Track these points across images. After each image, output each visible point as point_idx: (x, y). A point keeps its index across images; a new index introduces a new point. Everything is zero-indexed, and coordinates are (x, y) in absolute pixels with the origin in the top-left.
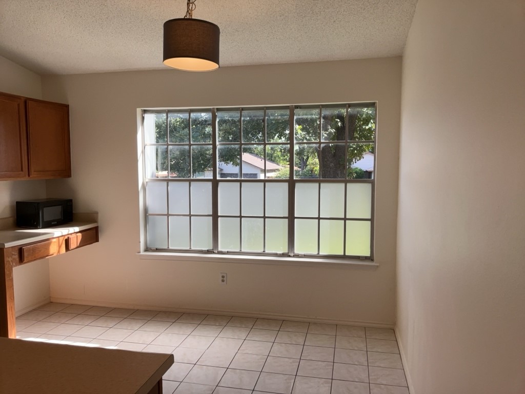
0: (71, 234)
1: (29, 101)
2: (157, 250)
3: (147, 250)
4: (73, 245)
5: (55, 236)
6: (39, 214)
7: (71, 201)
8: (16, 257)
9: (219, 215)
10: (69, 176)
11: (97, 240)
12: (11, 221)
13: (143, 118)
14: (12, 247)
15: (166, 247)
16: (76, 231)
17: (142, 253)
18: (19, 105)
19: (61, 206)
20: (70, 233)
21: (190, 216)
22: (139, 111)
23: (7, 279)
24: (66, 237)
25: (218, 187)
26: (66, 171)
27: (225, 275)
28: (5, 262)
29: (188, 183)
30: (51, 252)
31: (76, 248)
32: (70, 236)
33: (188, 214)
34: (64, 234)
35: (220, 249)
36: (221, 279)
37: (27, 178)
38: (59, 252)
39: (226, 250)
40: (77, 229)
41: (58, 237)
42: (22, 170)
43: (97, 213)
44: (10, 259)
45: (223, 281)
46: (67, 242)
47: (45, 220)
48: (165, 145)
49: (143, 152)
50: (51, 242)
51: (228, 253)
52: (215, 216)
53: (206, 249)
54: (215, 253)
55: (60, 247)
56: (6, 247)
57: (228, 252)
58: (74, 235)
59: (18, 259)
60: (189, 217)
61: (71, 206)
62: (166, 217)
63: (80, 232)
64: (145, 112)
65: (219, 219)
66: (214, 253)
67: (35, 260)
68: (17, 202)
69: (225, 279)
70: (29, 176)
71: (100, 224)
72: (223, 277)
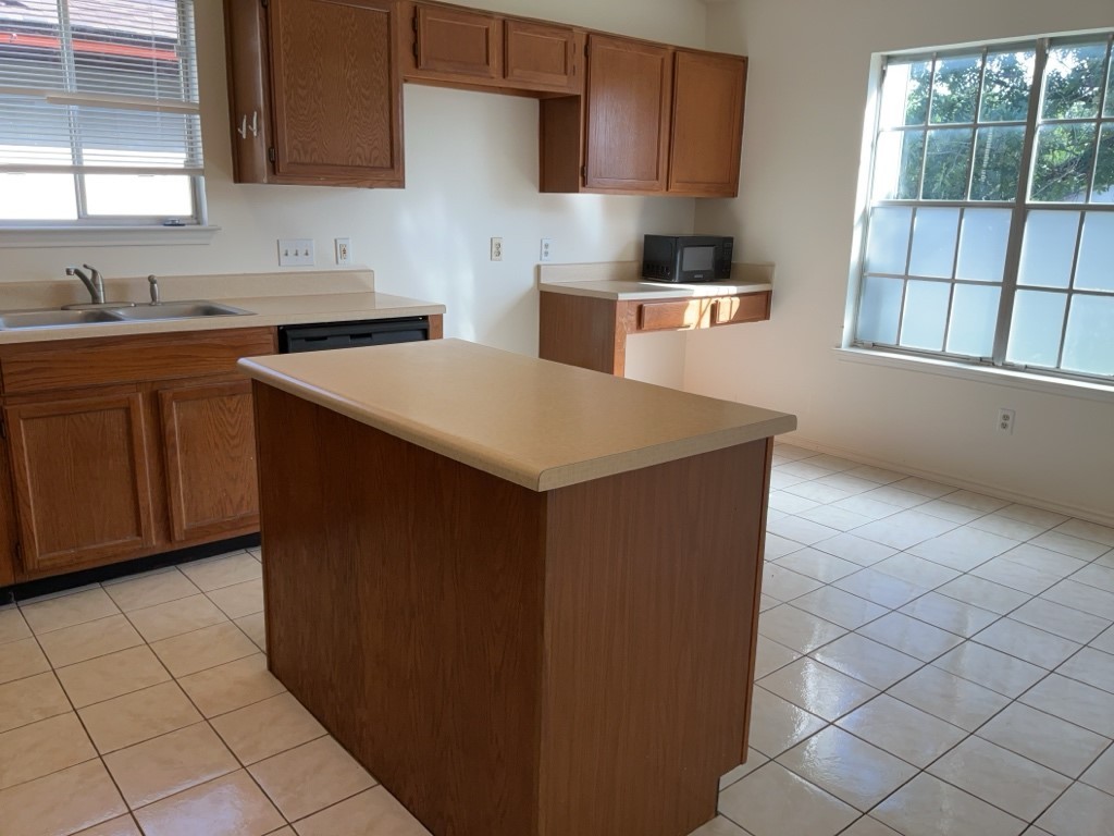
0: (723, 297)
1: (681, 53)
2: (875, 346)
3: (855, 343)
4: (723, 316)
5: (694, 295)
6: (676, 257)
7: (730, 240)
8: (634, 318)
9: (1019, 283)
10: (734, 194)
11: (766, 316)
12: (635, 267)
13: (883, 73)
14: (629, 301)
15: (893, 342)
16: (731, 293)
17: (844, 348)
18: (663, 60)
19: (712, 248)
20: (720, 294)
21: (953, 281)
22: (876, 58)
23: (617, 350)
24: (713, 301)
25: (1024, 221)
26: (728, 185)
27: (1010, 414)
28: (617, 324)
29: (958, 210)
30: (686, 322)
31: (728, 323)
32: (720, 300)
33: (950, 277)
34: (710, 295)
35: (1009, 359)
36: (1000, 420)
37: (662, 194)
38: (699, 324)
39: (1023, 363)
40: (733, 289)
41: (701, 298)
42: (657, 179)
43: (772, 265)
44: (624, 320)
45: (1004, 426)
46: (714, 309)
47: (685, 269)
48: (920, 128)
49: (874, 146)
50: (688, 305)
51: (1026, 369)
52: (1009, 286)
53: (979, 355)
54: (998, 367)
55: (701, 315)
56: (620, 299)
57: (1026, 367)
58: (727, 300)
59: (635, 323)
60: (949, 285)
61: (730, 249)
62: (903, 281)
63: (738, 295)
64: (889, 60)
65: (1018, 293)
66: (993, 365)
67: (660, 329)
68: (647, 237)
69: (1009, 422)
70: (667, 189)
71: (775, 287)
72: (1006, 417)
